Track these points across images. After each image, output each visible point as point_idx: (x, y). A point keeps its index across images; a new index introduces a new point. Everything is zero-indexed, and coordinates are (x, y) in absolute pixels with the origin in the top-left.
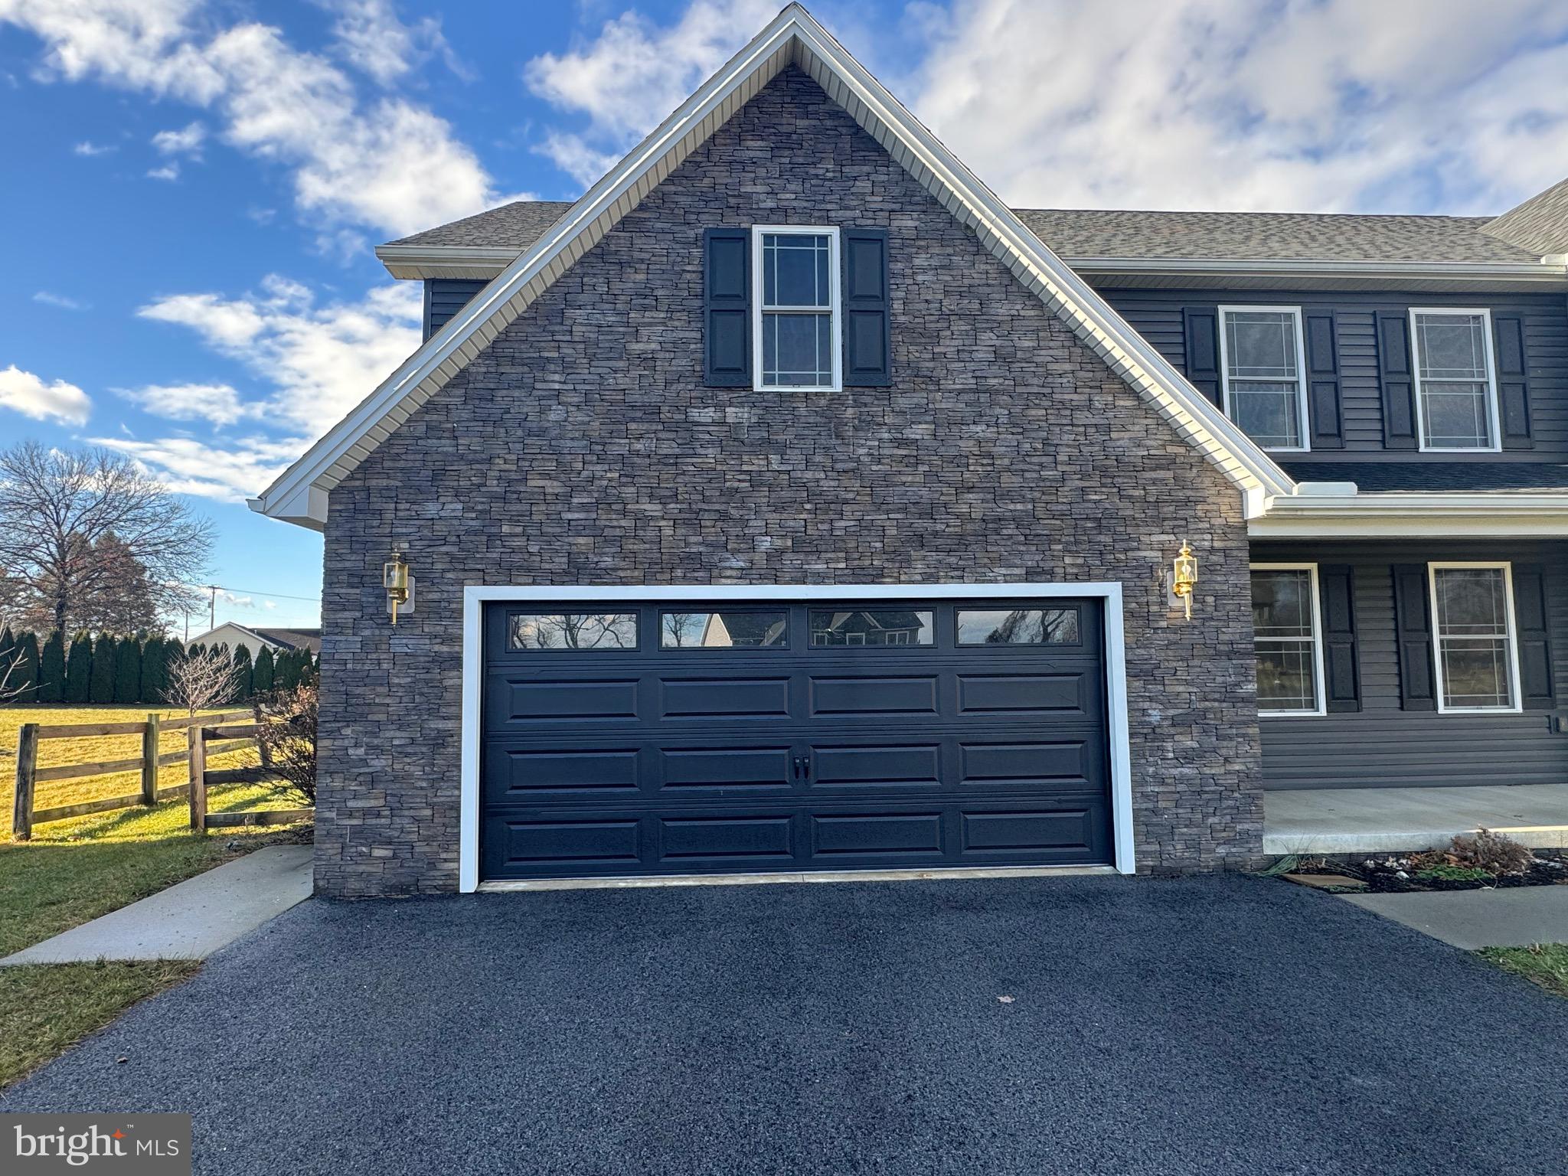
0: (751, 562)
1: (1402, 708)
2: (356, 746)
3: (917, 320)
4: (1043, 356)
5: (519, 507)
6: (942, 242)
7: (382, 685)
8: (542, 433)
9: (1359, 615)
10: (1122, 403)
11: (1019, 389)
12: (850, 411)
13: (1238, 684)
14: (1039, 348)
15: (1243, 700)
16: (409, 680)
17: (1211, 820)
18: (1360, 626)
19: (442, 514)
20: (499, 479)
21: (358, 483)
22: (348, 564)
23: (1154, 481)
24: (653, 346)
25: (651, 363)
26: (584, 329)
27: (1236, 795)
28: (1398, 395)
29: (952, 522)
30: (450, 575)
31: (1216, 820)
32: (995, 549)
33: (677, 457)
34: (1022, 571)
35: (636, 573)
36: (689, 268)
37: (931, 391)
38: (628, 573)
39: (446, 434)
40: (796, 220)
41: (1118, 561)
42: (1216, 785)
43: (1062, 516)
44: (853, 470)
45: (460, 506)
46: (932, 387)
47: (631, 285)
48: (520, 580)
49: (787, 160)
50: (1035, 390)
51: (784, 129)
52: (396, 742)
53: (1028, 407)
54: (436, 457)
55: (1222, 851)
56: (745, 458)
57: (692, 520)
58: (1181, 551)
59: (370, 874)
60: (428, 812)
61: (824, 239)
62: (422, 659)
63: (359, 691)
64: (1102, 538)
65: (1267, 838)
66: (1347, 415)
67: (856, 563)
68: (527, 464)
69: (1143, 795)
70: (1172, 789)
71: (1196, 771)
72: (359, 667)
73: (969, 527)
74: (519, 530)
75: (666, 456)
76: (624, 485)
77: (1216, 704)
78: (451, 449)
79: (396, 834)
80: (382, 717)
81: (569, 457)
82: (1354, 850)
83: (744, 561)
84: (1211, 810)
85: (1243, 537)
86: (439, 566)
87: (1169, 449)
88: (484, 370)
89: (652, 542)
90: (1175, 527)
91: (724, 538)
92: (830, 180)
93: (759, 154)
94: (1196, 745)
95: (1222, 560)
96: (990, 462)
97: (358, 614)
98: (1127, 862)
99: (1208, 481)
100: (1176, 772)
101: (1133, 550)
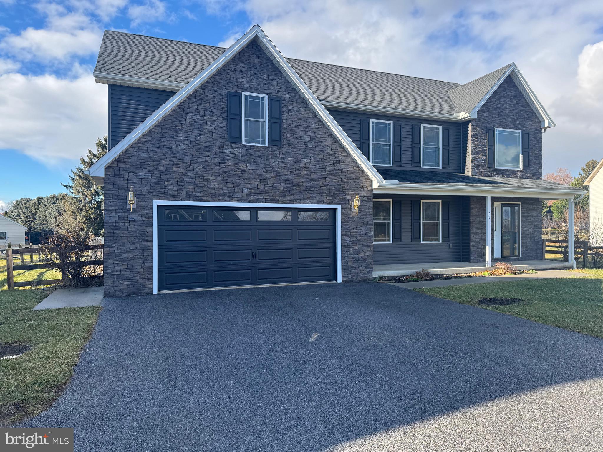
0: (242, 196)
1: (412, 241)
2: (117, 250)
3: (289, 126)
4: (323, 140)
5: (170, 176)
6: (297, 103)
7: (126, 231)
8: (177, 153)
9: (402, 215)
10: (343, 155)
11: (316, 149)
12: (270, 152)
13: (368, 233)
14: (322, 137)
15: (369, 237)
16: (135, 229)
17: (360, 268)
18: (402, 218)
19: (145, 177)
20: (163, 166)
21: (115, 166)
22: (113, 192)
23: (350, 177)
24: (212, 128)
25: (211, 133)
26: (190, 120)
27: (367, 261)
28: (416, 150)
29: (298, 186)
30: (148, 196)
31: (362, 268)
32: (309, 194)
33: (220, 163)
34: (315, 201)
35: (208, 198)
36: (223, 104)
37: (293, 148)
38: (205, 198)
39: (145, 151)
40: (255, 92)
41: (340, 199)
42: (362, 259)
43: (326, 186)
44: (271, 170)
45: (150, 175)
46: (293, 147)
47: (204, 107)
48: (171, 199)
49: (252, 72)
50: (321, 149)
51: (252, 61)
52: (131, 249)
54: (142, 158)
55: (363, 276)
56: (240, 165)
57: (225, 183)
58: (356, 197)
59: (123, 289)
60: (142, 270)
61: (263, 98)
62: (139, 223)
63: (118, 232)
64: (336, 192)
65: (373, 272)
66: (403, 155)
67: (271, 197)
68: (172, 162)
69: (344, 261)
70: (351, 260)
71: (357, 255)
72: (118, 225)
73: (302, 188)
74: (170, 183)
75: (216, 163)
76: (204, 171)
77: (363, 238)
78: (147, 156)
79: (132, 277)
80: (126, 241)
81: (186, 161)
82: (394, 275)
83: (240, 196)
84: (361, 265)
85: (371, 193)
86: (144, 194)
87: (355, 168)
88: (157, 131)
89: (212, 189)
90: (355, 190)
91: (234, 188)
92: (265, 80)
93: (244, 69)
94: (357, 248)
95: (366, 199)
96: (308, 169)
97: (117, 208)
99: (364, 178)
100: (352, 255)
101: (344, 196)
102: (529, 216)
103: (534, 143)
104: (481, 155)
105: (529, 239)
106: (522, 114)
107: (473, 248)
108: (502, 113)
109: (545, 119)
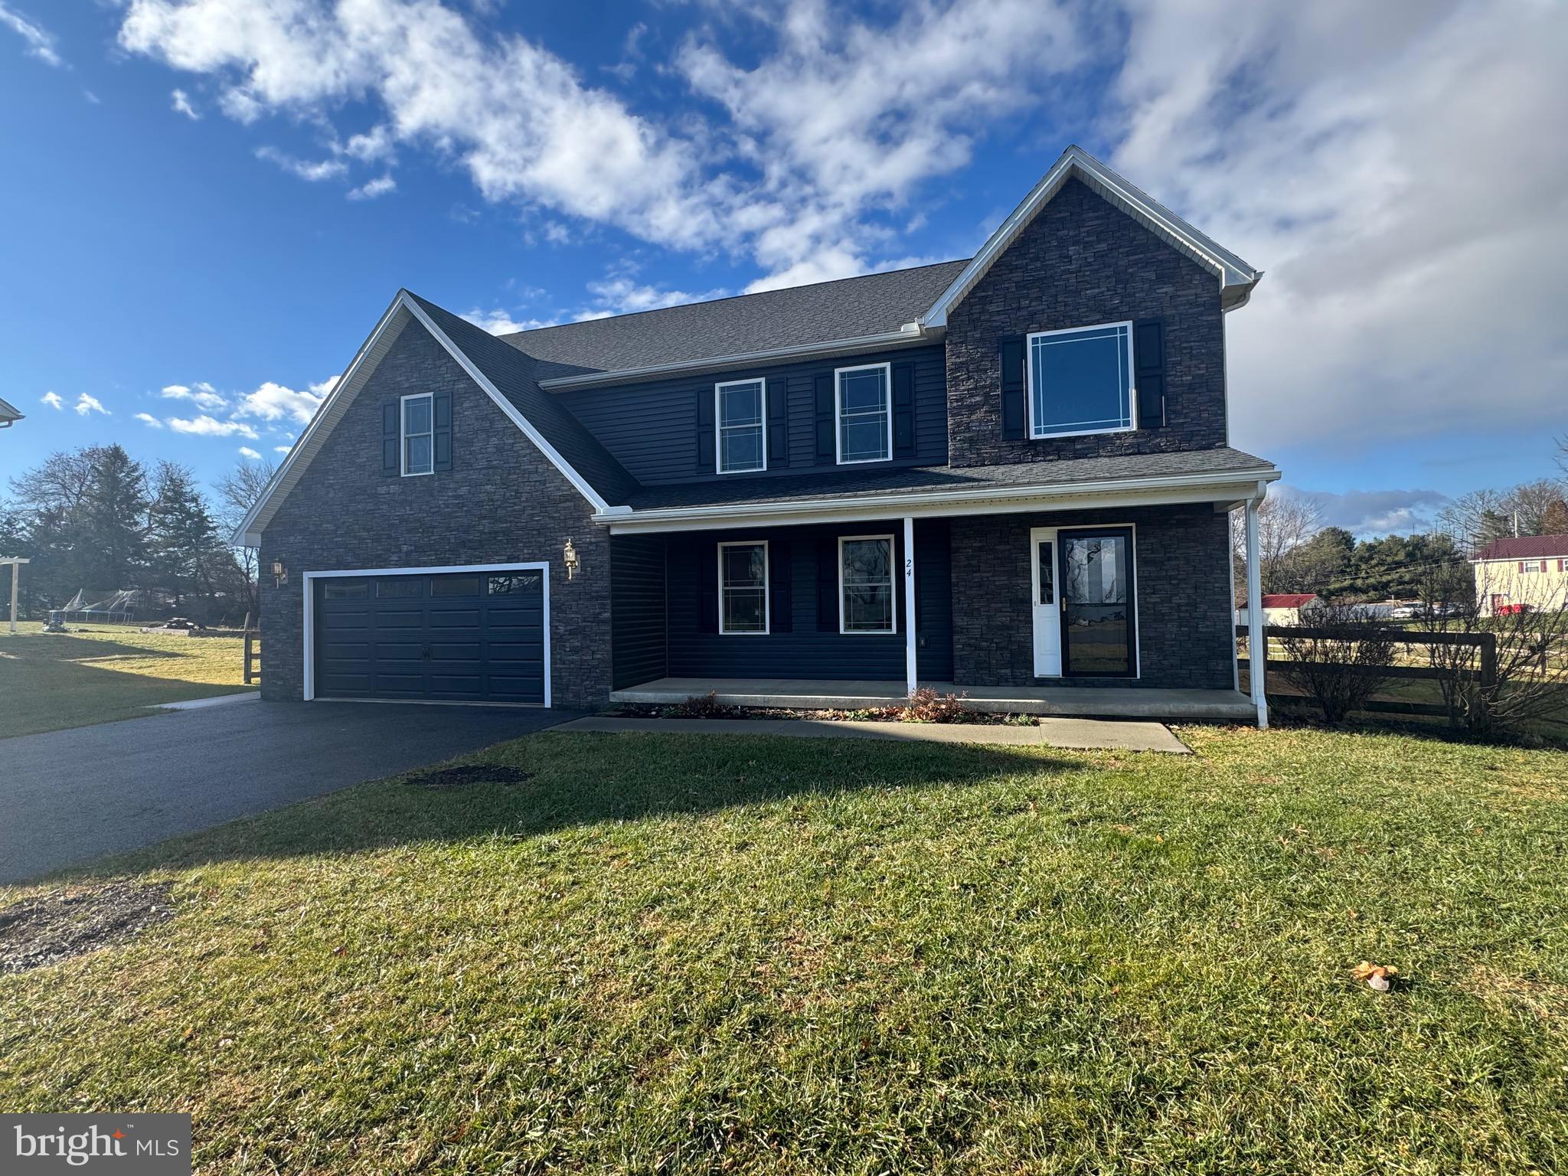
0: (400, 557)
1: (818, 631)
3: (464, 435)
5: (320, 537)
7: (279, 614)
8: (327, 503)
9: (793, 572)
12: (436, 483)
15: (603, 622)
18: (793, 579)
19: (295, 541)
20: (313, 524)
21: (269, 529)
24: (365, 459)
25: (364, 467)
28: (824, 428)
29: (477, 535)
30: (300, 567)
32: (494, 547)
33: (373, 510)
34: (506, 558)
35: (358, 564)
36: (377, 421)
37: (469, 470)
38: (355, 564)
39: (296, 506)
40: (416, 392)
42: (588, 665)
43: (522, 529)
44: (438, 512)
45: (301, 537)
46: (469, 468)
47: (357, 432)
48: (325, 568)
53: (509, 474)
54: (293, 516)
55: (590, 698)
56: (397, 509)
57: (379, 539)
58: (567, 544)
59: (276, 691)
61: (427, 399)
64: (540, 539)
65: (611, 693)
66: (791, 445)
69: (556, 669)
70: (569, 666)
71: (579, 658)
73: (484, 536)
74: (320, 547)
75: (369, 510)
76: (355, 524)
77: (590, 624)
78: (298, 512)
80: (279, 627)
83: (397, 557)
85: (607, 536)
86: (296, 564)
89: (364, 550)
91: (390, 547)
92: (430, 369)
93: (403, 361)
94: (579, 644)
95: (596, 546)
96: (493, 503)
98: (548, 704)
100: (570, 658)
101: (553, 543)
102: (1169, 559)
103: (1185, 345)
105: (1172, 627)
106: (1132, 274)
107: (963, 650)
108: (1053, 291)
109: (1219, 267)
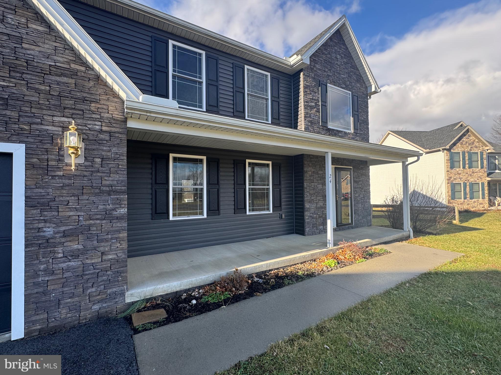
1: (234, 213)
9: (221, 178)
13: (114, 209)
15: (117, 218)
17: (89, 291)
23: (58, 83)
27: (109, 273)
31: (94, 290)
41: (22, 130)
42: (94, 269)
55: (96, 307)
58: (70, 127)
65: (127, 294)
66: (220, 100)
69: (34, 284)
70: (61, 276)
71: (80, 263)
82: (178, 289)
84: (90, 285)
85: (123, 126)
87: (73, 66)
90: (73, 114)
94: (80, 247)
95: (107, 138)
99: (100, 91)
100: (64, 265)
101: (37, 124)
102: (360, 181)
103: (362, 107)
104: (314, 111)
106: (351, 75)
107: (308, 219)
108: (333, 69)
109: (372, 83)
